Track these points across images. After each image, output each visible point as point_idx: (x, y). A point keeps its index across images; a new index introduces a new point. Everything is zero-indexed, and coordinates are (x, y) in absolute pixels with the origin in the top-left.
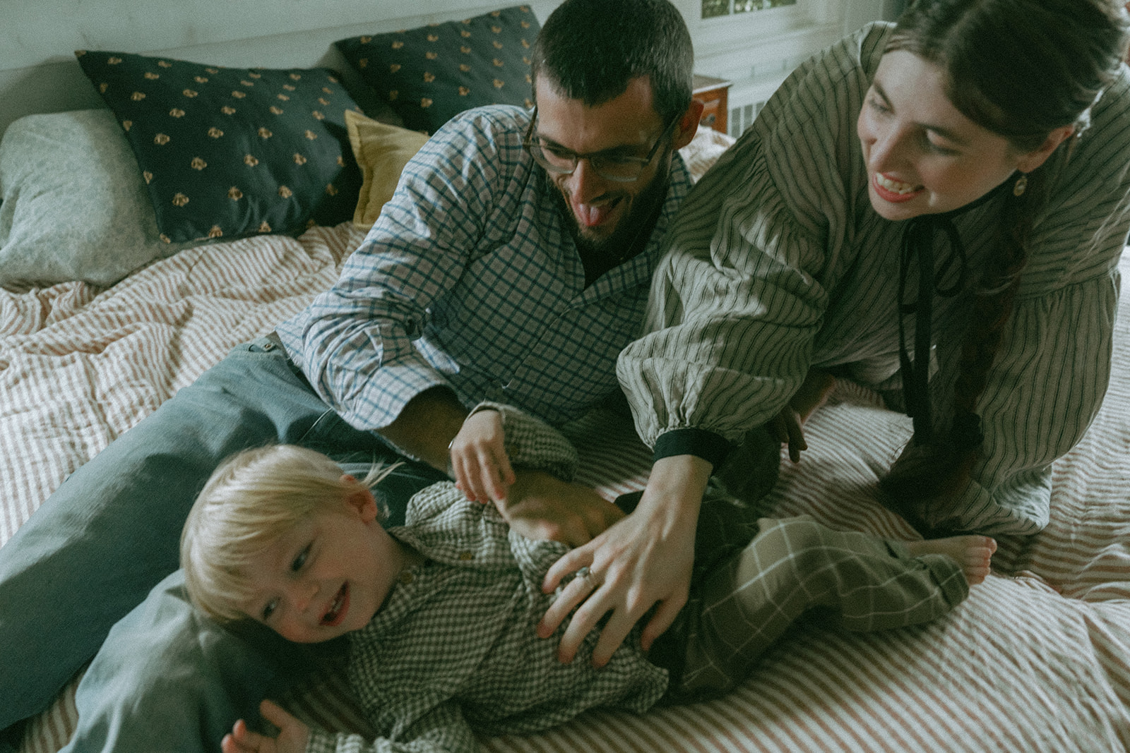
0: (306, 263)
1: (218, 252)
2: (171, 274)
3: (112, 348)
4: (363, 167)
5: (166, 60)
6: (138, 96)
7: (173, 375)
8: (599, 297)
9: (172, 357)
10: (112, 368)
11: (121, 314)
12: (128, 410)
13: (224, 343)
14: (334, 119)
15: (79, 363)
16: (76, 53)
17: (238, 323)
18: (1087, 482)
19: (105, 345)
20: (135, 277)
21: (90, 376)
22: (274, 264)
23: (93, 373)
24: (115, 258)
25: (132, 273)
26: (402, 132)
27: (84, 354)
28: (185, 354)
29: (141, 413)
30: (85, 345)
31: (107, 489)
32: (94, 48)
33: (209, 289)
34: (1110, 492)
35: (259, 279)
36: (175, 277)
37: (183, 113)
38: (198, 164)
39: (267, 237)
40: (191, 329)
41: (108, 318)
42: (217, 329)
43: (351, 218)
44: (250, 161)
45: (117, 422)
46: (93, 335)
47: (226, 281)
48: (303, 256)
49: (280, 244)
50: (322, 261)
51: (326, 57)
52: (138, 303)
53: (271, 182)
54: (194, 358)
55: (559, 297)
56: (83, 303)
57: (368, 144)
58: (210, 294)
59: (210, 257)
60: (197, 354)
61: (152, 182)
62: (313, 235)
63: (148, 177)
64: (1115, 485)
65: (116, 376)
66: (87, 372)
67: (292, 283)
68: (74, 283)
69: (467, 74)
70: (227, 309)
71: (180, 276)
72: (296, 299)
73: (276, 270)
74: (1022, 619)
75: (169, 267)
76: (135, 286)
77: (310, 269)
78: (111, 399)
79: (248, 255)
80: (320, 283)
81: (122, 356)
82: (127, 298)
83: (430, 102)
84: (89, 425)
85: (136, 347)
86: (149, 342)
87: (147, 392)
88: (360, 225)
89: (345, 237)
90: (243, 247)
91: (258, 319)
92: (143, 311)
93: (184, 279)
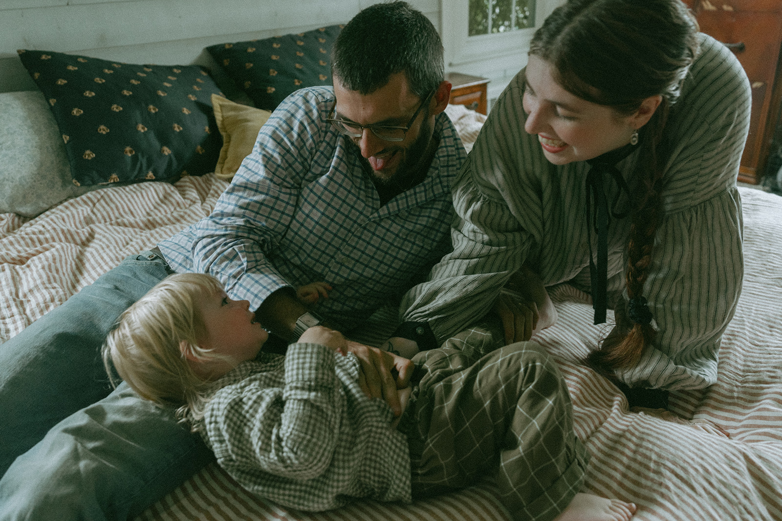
0: (180, 202)
1: (115, 193)
2: (80, 208)
3: (33, 261)
4: (223, 134)
5: (84, 58)
6: (61, 82)
7: (78, 281)
8: (389, 213)
9: (78, 268)
10: (32, 275)
11: (41, 237)
12: (42, 305)
13: (116, 257)
14: (203, 100)
15: (8, 271)
16: (18, 51)
17: (127, 244)
18: (744, 356)
19: (28, 258)
20: (53, 210)
21: (16, 281)
22: (157, 203)
23: (18, 279)
24: (39, 197)
25: (51, 208)
26: (252, 110)
27: (12, 265)
28: (87, 265)
29: (52, 308)
30: (13, 259)
31: (23, 357)
32: (31, 48)
33: (108, 220)
34: (761, 363)
35: (144, 213)
36: (82, 210)
37: (93, 94)
38: (103, 130)
39: (151, 183)
40: (93, 247)
41: (31, 239)
42: (112, 248)
43: (213, 171)
44: (141, 128)
45: (33, 314)
46: (19, 252)
47: (120, 214)
48: (177, 196)
49: (161, 188)
50: (191, 201)
51: (200, 57)
52: (54, 229)
53: (156, 143)
54: (94, 268)
55: (361, 213)
56: (14, 229)
57: (227, 118)
58: (108, 223)
59: (109, 196)
60: (96, 265)
61: (68, 142)
62: (185, 182)
63: (66, 138)
64: (764, 358)
65: (35, 280)
66: (13, 278)
67: (169, 216)
68: (7, 214)
69: (300, 71)
70: (120, 234)
71: (86, 210)
72: (172, 227)
73: (157, 206)
74: (697, 455)
75: (78, 203)
76: (53, 217)
77: (182, 206)
78: (30, 297)
79: (137, 195)
80: (189, 216)
81: (40, 266)
82: (46, 225)
83: (273, 89)
84: (12, 316)
85: (51, 260)
86: (60, 256)
87: (57, 292)
88: (220, 175)
89: (208, 182)
90: (134, 190)
91: (143, 241)
92: (58, 234)
93: (89, 212)
